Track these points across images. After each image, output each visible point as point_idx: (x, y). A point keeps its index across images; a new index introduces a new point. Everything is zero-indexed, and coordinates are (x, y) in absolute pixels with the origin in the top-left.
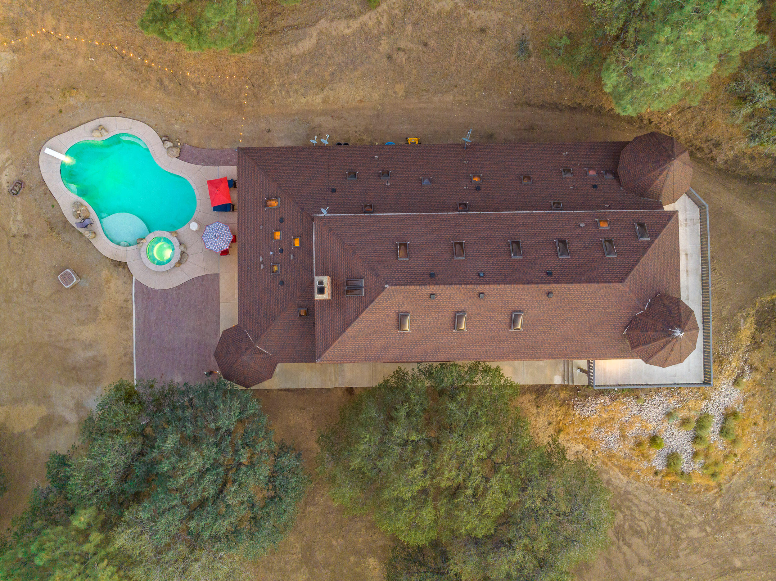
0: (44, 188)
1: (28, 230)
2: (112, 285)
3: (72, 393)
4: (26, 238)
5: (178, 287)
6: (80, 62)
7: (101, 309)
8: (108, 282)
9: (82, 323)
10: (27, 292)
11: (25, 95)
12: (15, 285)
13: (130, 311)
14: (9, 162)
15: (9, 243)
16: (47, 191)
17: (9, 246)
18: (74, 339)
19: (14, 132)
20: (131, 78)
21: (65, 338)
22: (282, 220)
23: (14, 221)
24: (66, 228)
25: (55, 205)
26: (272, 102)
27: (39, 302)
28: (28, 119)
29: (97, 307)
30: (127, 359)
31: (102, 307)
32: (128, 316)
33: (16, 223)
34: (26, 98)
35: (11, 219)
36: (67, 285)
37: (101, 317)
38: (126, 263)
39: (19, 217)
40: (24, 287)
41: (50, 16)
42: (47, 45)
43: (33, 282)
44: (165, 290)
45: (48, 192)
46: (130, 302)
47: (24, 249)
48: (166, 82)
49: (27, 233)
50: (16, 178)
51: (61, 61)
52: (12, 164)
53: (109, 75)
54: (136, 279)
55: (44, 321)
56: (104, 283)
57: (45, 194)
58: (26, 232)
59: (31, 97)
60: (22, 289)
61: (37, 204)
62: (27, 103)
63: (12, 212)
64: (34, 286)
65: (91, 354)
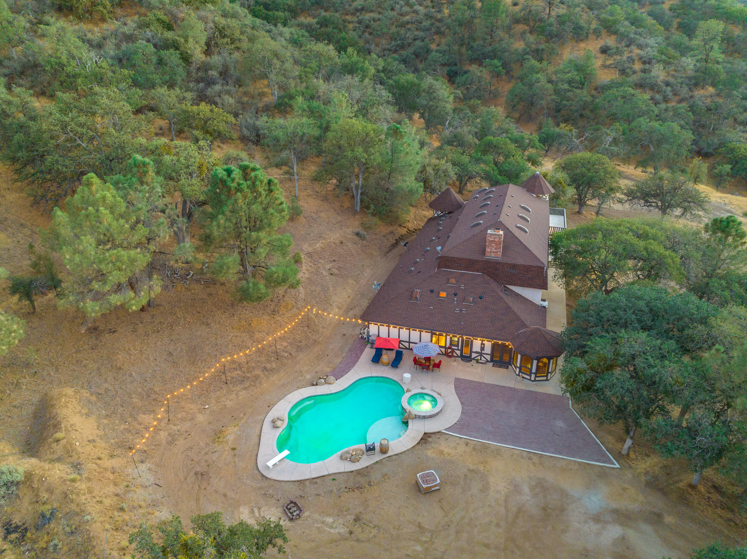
0: (307, 483)
1: (350, 514)
2: (446, 450)
3: (579, 522)
4: (359, 520)
5: (462, 403)
6: (200, 418)
7: (472, 467)
8: (442, 452)
9: (485, 488)
10: (432, 537)
11: (192, 473)
12: (419, 548)
13: (480, 444)
14: (256, 510)
15: (358, 540)
16: (313, 481)
17: (362, 542)
18: (506, 501)
19: (225, 495)
20: (245, 389)
21: (502, 510)
22: (432, 291)
23: (332, 527)
24: (365, 473)
25: (333, 477)
26: (323, 328)
27: (448, 525)
28: (220, 479)
29: (469, 470)
30: (535, 459)
31: (470, 465)
32: (485, 447)
33: (334, 526)
34: (196, 474)
35: (328, 529)
36: (436, 480)
37: (481, 468)
38: (425, 433)
39: (330, 520)
40: (424, 539)
41: (144, 416)
42: (163, 435)
43: (420, 526)
44: (462, 413)
45: (315, 480)
46: (469, 441)
47: (372, 526)
48: (268, 366)
49: (353, 517)
50: (280, 510)
51: (187, 432)
52: (260, 509)
53: (229, 403)
54: (445, 430)
55: (476, 526)
56: (442, 456)
57: (316, 483)
58: (351, 518)
59: (198, 469)
60: (426, 542)
61: (323, 494)
62: (202, 475)
63: (319, 525)
64: (426, 526)
65: (526, 489)
